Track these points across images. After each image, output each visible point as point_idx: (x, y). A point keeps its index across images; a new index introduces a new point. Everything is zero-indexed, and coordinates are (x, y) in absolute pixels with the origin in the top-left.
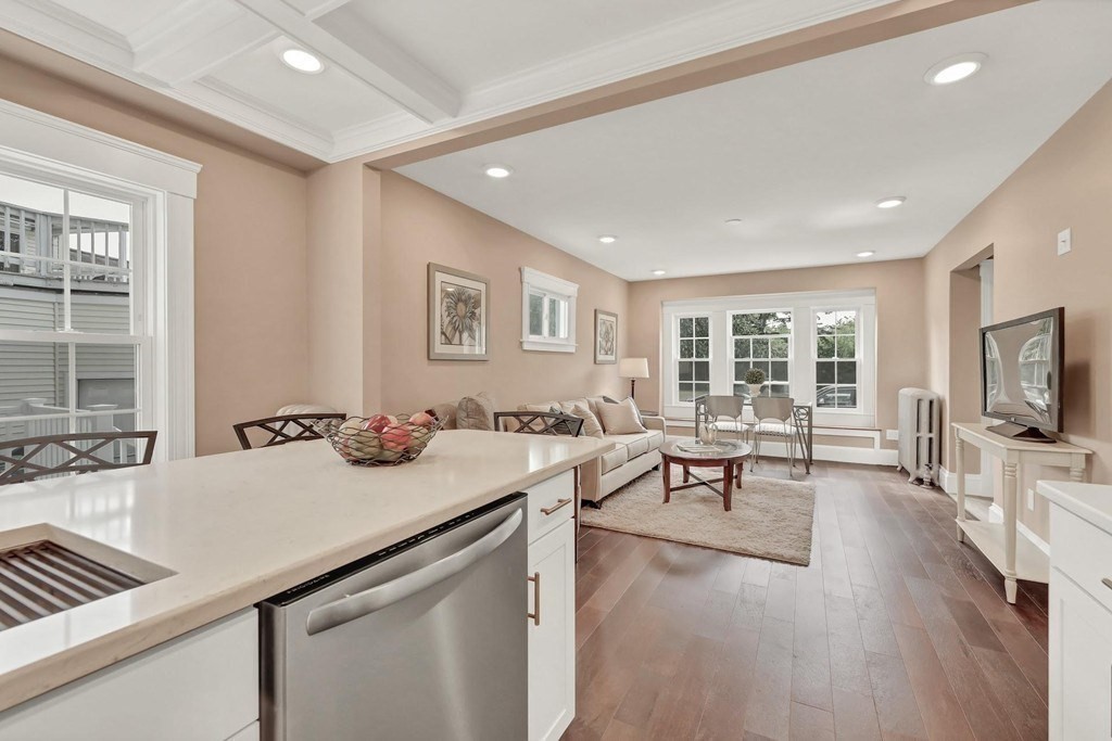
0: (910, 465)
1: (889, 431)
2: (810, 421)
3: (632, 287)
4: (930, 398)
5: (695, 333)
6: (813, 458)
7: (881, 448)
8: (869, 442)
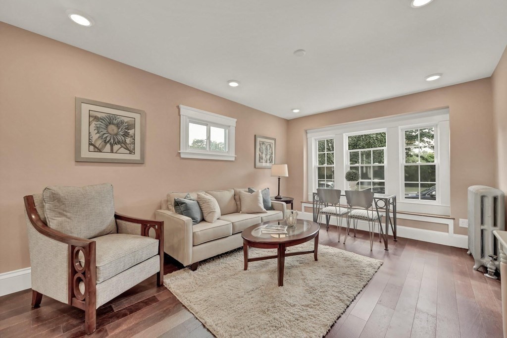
0: (476, 252)
1: (461, 220)
2: (395, 207)
3: (289, 124)
4: (495, 195)
5: (326, 150)
6: (397, 235)
7: (455, 233)
8: (445, 228)
